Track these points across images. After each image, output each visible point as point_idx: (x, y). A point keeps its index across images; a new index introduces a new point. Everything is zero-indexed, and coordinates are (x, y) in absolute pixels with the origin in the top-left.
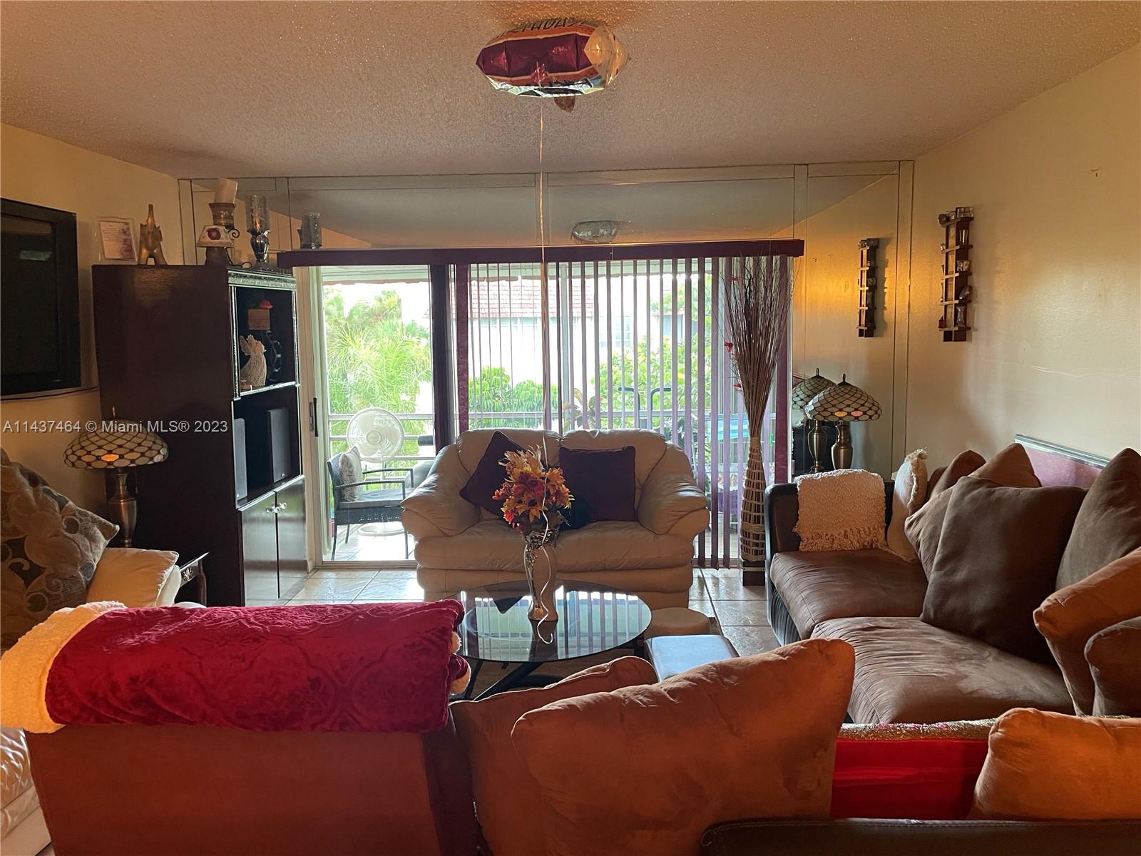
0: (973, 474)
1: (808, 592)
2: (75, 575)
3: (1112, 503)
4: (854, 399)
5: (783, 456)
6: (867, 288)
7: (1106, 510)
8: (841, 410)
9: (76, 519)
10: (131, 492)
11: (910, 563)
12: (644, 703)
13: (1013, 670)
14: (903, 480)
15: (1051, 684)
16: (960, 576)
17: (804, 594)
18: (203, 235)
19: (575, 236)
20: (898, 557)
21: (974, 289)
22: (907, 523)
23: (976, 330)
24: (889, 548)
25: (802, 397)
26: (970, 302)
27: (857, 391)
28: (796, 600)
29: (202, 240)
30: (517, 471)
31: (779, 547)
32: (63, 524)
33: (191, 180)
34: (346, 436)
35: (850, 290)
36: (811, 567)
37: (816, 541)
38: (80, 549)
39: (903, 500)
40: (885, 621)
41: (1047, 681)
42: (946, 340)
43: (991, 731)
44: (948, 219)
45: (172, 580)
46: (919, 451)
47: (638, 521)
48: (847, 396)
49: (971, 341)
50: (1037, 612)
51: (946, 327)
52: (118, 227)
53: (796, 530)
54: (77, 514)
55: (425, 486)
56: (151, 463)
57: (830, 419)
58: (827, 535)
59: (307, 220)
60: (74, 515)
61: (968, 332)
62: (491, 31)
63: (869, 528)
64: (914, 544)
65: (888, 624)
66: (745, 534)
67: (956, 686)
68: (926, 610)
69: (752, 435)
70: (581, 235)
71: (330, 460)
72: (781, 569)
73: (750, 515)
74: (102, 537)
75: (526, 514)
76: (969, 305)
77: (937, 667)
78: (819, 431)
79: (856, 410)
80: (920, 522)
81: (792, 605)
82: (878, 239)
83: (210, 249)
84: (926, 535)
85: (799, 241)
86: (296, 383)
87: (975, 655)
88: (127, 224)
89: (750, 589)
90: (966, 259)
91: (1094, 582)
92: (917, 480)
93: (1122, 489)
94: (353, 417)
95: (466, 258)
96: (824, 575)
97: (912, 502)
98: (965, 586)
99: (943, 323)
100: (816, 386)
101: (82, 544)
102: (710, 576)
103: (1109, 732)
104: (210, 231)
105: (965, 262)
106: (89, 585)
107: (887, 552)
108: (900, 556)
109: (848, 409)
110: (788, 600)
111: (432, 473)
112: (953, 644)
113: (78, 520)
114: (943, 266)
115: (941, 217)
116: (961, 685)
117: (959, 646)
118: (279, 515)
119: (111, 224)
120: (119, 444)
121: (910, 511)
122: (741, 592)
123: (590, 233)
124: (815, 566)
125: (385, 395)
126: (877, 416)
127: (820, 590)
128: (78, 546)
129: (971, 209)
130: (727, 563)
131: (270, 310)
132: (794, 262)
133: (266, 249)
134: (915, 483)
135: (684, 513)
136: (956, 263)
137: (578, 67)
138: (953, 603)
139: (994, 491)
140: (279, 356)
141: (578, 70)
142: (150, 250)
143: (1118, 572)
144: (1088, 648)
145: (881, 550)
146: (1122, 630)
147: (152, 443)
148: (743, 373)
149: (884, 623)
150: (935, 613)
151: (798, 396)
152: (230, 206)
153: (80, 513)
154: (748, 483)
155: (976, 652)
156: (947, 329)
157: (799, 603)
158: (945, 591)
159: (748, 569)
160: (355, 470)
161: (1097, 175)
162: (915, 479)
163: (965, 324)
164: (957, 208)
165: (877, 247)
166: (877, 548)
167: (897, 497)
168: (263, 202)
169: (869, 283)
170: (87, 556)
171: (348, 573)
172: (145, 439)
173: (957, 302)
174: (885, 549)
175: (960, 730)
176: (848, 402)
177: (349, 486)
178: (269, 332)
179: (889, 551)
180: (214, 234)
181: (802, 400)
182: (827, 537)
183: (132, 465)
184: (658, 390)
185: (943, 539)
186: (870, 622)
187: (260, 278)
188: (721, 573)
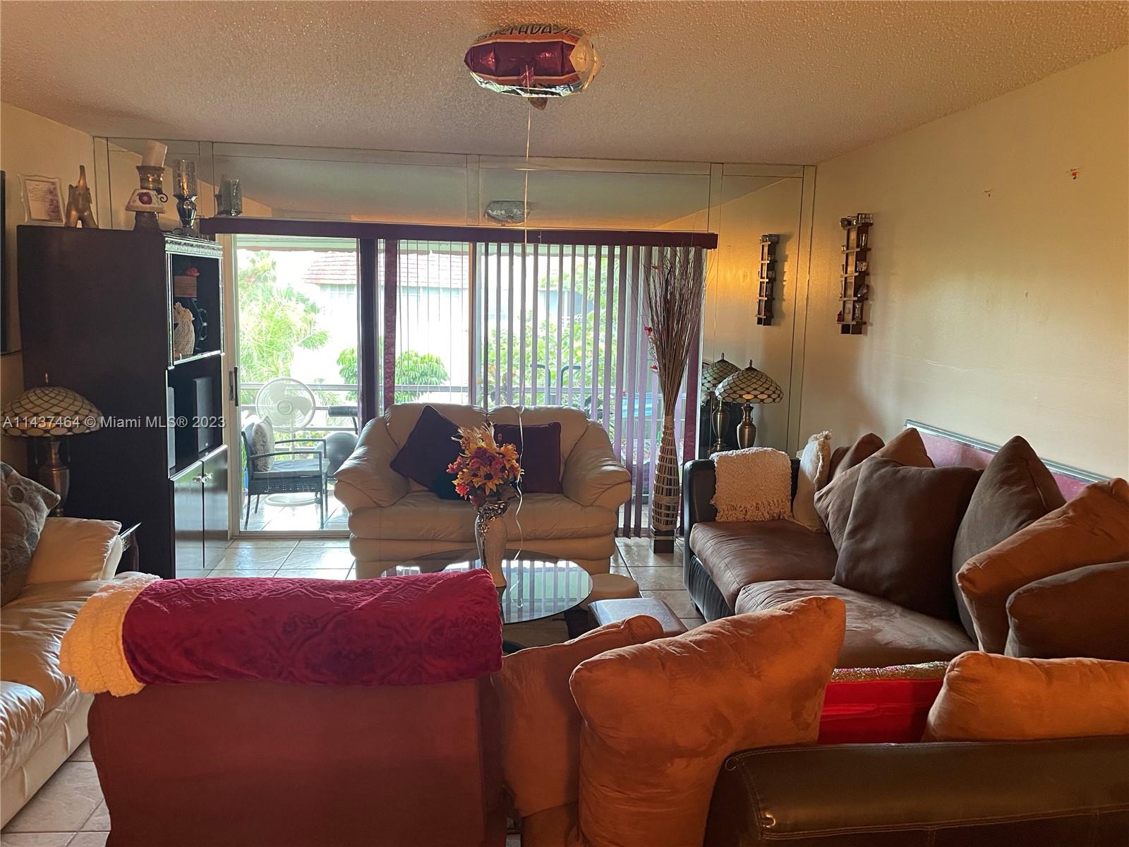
0: (875, 454)
1: (730, 558)
2: (21, 545)
3: (1005, 482)
4: (760, 383)
5: (692, 433)
6: (767, 280)
7: (1001, 488)
8: (748, 393)
9: (21, 488)
10: (63, 461)
11: (815, 533)
12: (679, 653)
13: (916, 624)
14: (809, 458)
15: (951, 636)
16: (869, 544)
17: (727, 560)
18: (133, 199)
19: (489, 215)
20: (803, 526)
21: (870, 288)
22: (816, 496)
23: (872, 325)
24: (795, 519)
25: (709, 379)
26: (867, 299)
27: (762, 375)
28: (720, 565)
29: (132, 204)
30: (473, 447)
31: (697, 518)
32: (9, 492)
33: (107, 138)
34: (255, 405)
35: (748, 280)
36: (730, 536)
37: (730, 512)
38: (25, 518)
39: (809, 476)
40: (802, 583)
41: (946, 633)
42: (843, 332)
43: (947, 671)
44: (850, 223)
45: (115, 550)
46: (826, 433)
47: (562, 493)
48: (754, 380)
49: (866, 334)
50: (959, 575)
51: (843, 320)
52: (46, 186)
53: (713, 502)
54: (22, 483)
55: (356, 458)
56: (88, 431)
57: (739, 401)
58: (741, 507)
59: (227, 186)
60: (19, 484)
61: (863, 327)
62: (476, 30)
63: (778, 501)
64: (823, 516)
65: (807, 586)
66: (658, 505)
67: (873, 639)
68: (838, 572)
69: (667, 414)
70: (495, 213)
71: (243, 430)
72: (703, 539)
73: (663, 488)
74: (45, 506)
75: (482, 488)
76: (865, 302)
77: (854, 623)
78: (723, 411)
79: (762, 393)
80: (830, 495)
81: (715, 571)
82: (778, 236)
83: (139, 214)
84: (835, 507)
85: (713, 234)
86: (221, 352)
87: (884, 612)
88: (53, 183)
89: (660, 556)
90: (865, 260)
91: (1005, 549)
92: (823, 459)
93: (1014, 471)
94: (264, 386)
95: (395, 234)
96: (743, 544)
97: (818, 478)
98: (874, 552)
99: (841, 317)
100: (721, 369)
101: (28, 514)
102: (622, 544)
103: (1041, 670)
104: (141, 196)
105: (864, 264)
106: (33, 553)
107: (793, 523)
108: (806, 525)
109: (755, 393)
110: (711, 565)
111: (361, 446)
112: (865, 603)
113: (23, 490)
114: (843, 265)
115: (843, 220)
116: (878, 637)
117: (869, 605)
118: (205, 486)
119: (37, 183)
120: (56, 411)
121: (816, 486)
122: (652, 559)
123: (503, 212)
124: (733, 535)
125: (264, 361)
126: (779, 399)
127: (740, 557)
128: (24, 516)
129: (871, 216)
130: (638, 532)
131: (197, 277)
132: (708, 254)
133: (193, 215)
134: (821, 461)
135: (609, 486)
136: (856, 263)
137: (562, 72)
138: (863, 567)
139: (899, 470)
140: (205, 324)
141: (563, 75)
142: (80, 212)
143: (1023, 541)
144: (1010, 603)
145: (789, 521)
146: (1036, 588)
147: (88, 412)
148: (661, 355)
149: (802, 585)
150: (847, 577)
151: (705, 378)
152: (158, 170)
153: (25, 482)
154: (661, 459)
155: (884, 610)
156: (844, 323)
157: (722, 569)
158: (856, 557)
159: (658, 538)
160: (269, 440)
161: (989, 195)
162: (821, 457)
163: (862, 319)
164: (859, 214)
165: (777, 242)
166: (784, 519)
167: (804, 473)
168: (191, 167)
169: (769, 275)
170: (33, 526)
171: (267, 542)
172: (82, 407)
173: (856, 299)
174: (792, 520)
175: (907, 673)
176: (754, 386)
177: (261, 457)
178: (196, 300)
179: (795, 521)
180: (145, 198)
181: (709, 382)
182: (741, 509)
183: (70, 433)
184: (567, 368)
185: (854, 512)
186: (791, 585)
187: (192, 245)
188: (633, 541)
